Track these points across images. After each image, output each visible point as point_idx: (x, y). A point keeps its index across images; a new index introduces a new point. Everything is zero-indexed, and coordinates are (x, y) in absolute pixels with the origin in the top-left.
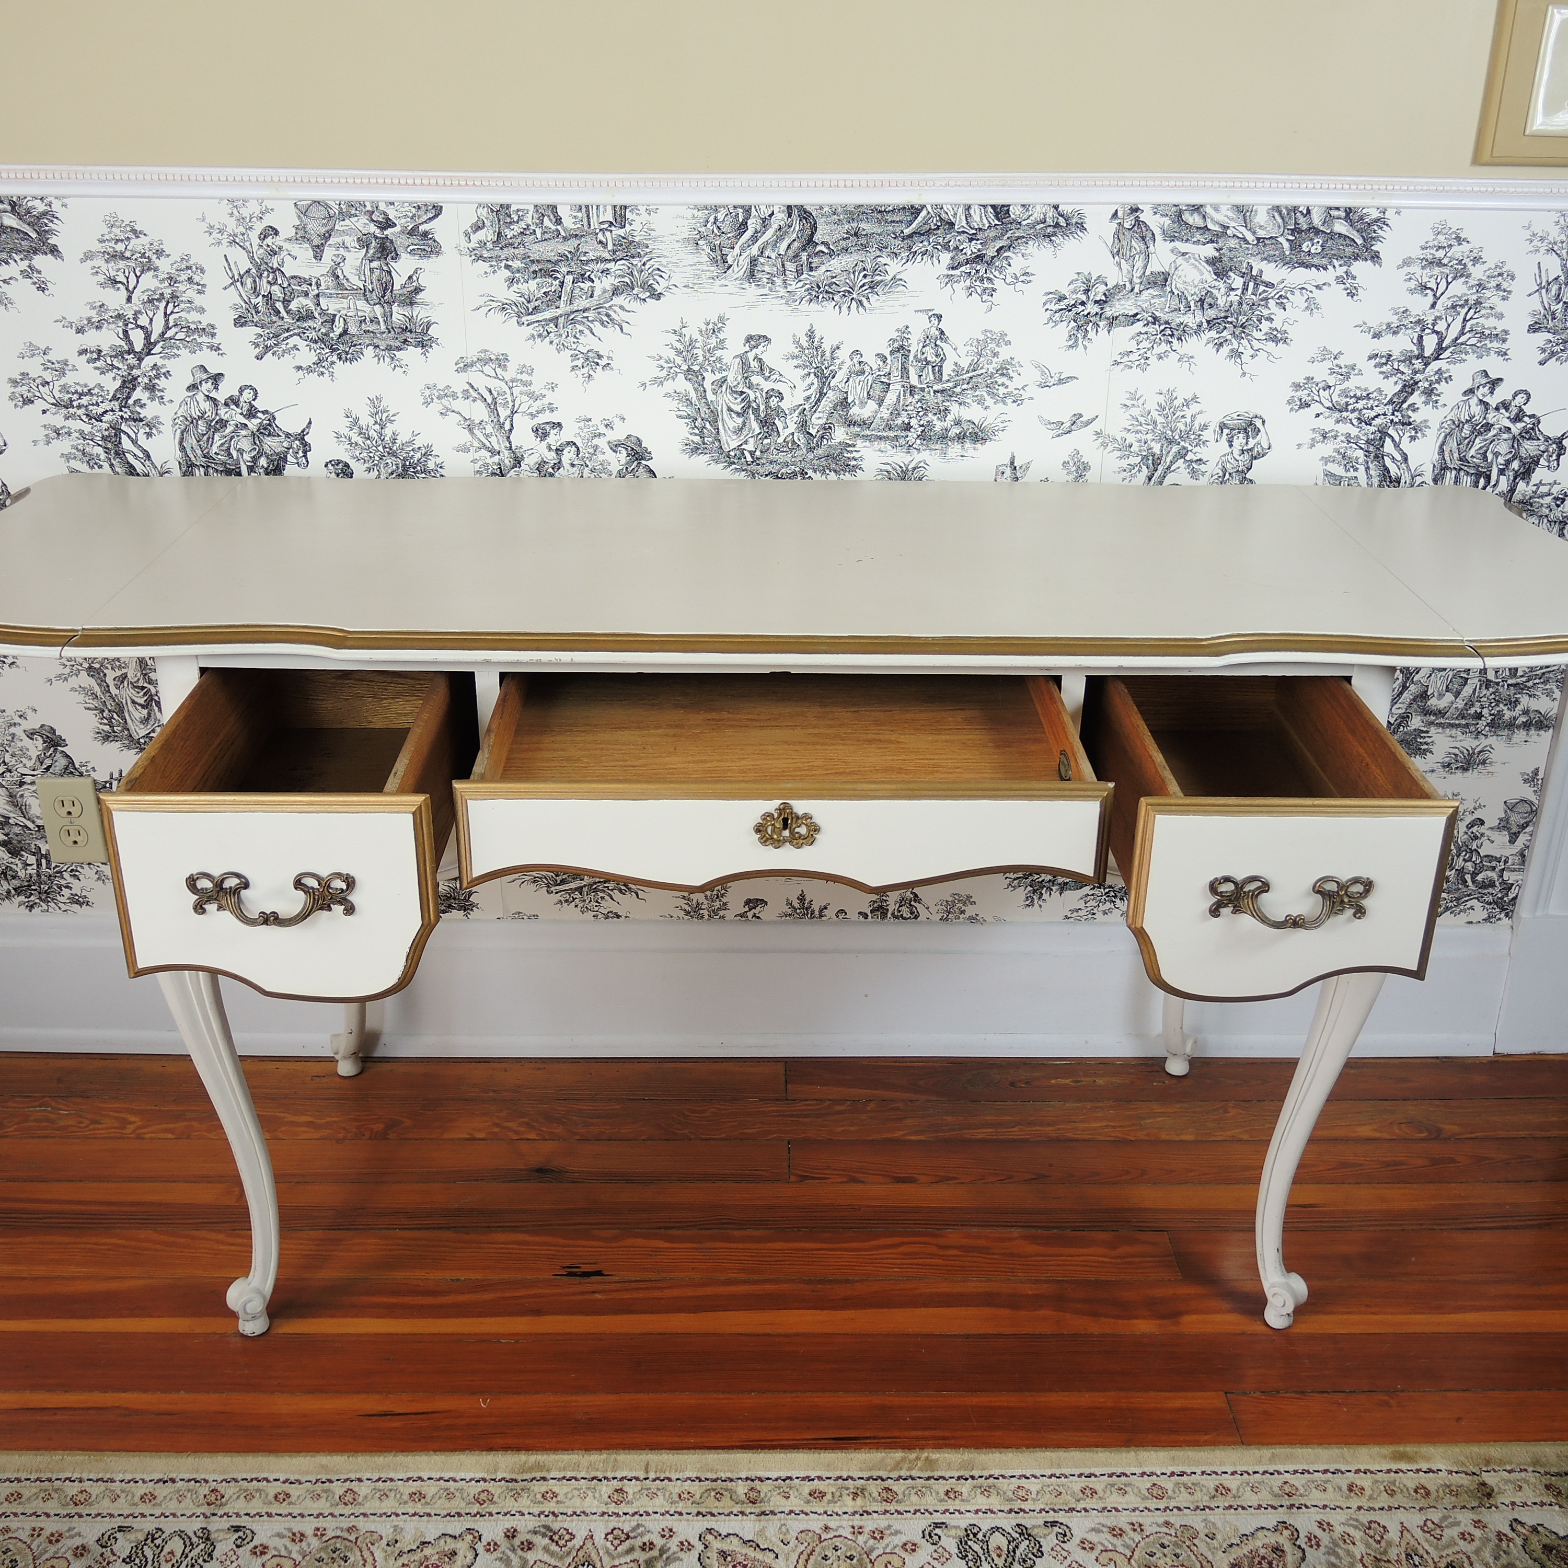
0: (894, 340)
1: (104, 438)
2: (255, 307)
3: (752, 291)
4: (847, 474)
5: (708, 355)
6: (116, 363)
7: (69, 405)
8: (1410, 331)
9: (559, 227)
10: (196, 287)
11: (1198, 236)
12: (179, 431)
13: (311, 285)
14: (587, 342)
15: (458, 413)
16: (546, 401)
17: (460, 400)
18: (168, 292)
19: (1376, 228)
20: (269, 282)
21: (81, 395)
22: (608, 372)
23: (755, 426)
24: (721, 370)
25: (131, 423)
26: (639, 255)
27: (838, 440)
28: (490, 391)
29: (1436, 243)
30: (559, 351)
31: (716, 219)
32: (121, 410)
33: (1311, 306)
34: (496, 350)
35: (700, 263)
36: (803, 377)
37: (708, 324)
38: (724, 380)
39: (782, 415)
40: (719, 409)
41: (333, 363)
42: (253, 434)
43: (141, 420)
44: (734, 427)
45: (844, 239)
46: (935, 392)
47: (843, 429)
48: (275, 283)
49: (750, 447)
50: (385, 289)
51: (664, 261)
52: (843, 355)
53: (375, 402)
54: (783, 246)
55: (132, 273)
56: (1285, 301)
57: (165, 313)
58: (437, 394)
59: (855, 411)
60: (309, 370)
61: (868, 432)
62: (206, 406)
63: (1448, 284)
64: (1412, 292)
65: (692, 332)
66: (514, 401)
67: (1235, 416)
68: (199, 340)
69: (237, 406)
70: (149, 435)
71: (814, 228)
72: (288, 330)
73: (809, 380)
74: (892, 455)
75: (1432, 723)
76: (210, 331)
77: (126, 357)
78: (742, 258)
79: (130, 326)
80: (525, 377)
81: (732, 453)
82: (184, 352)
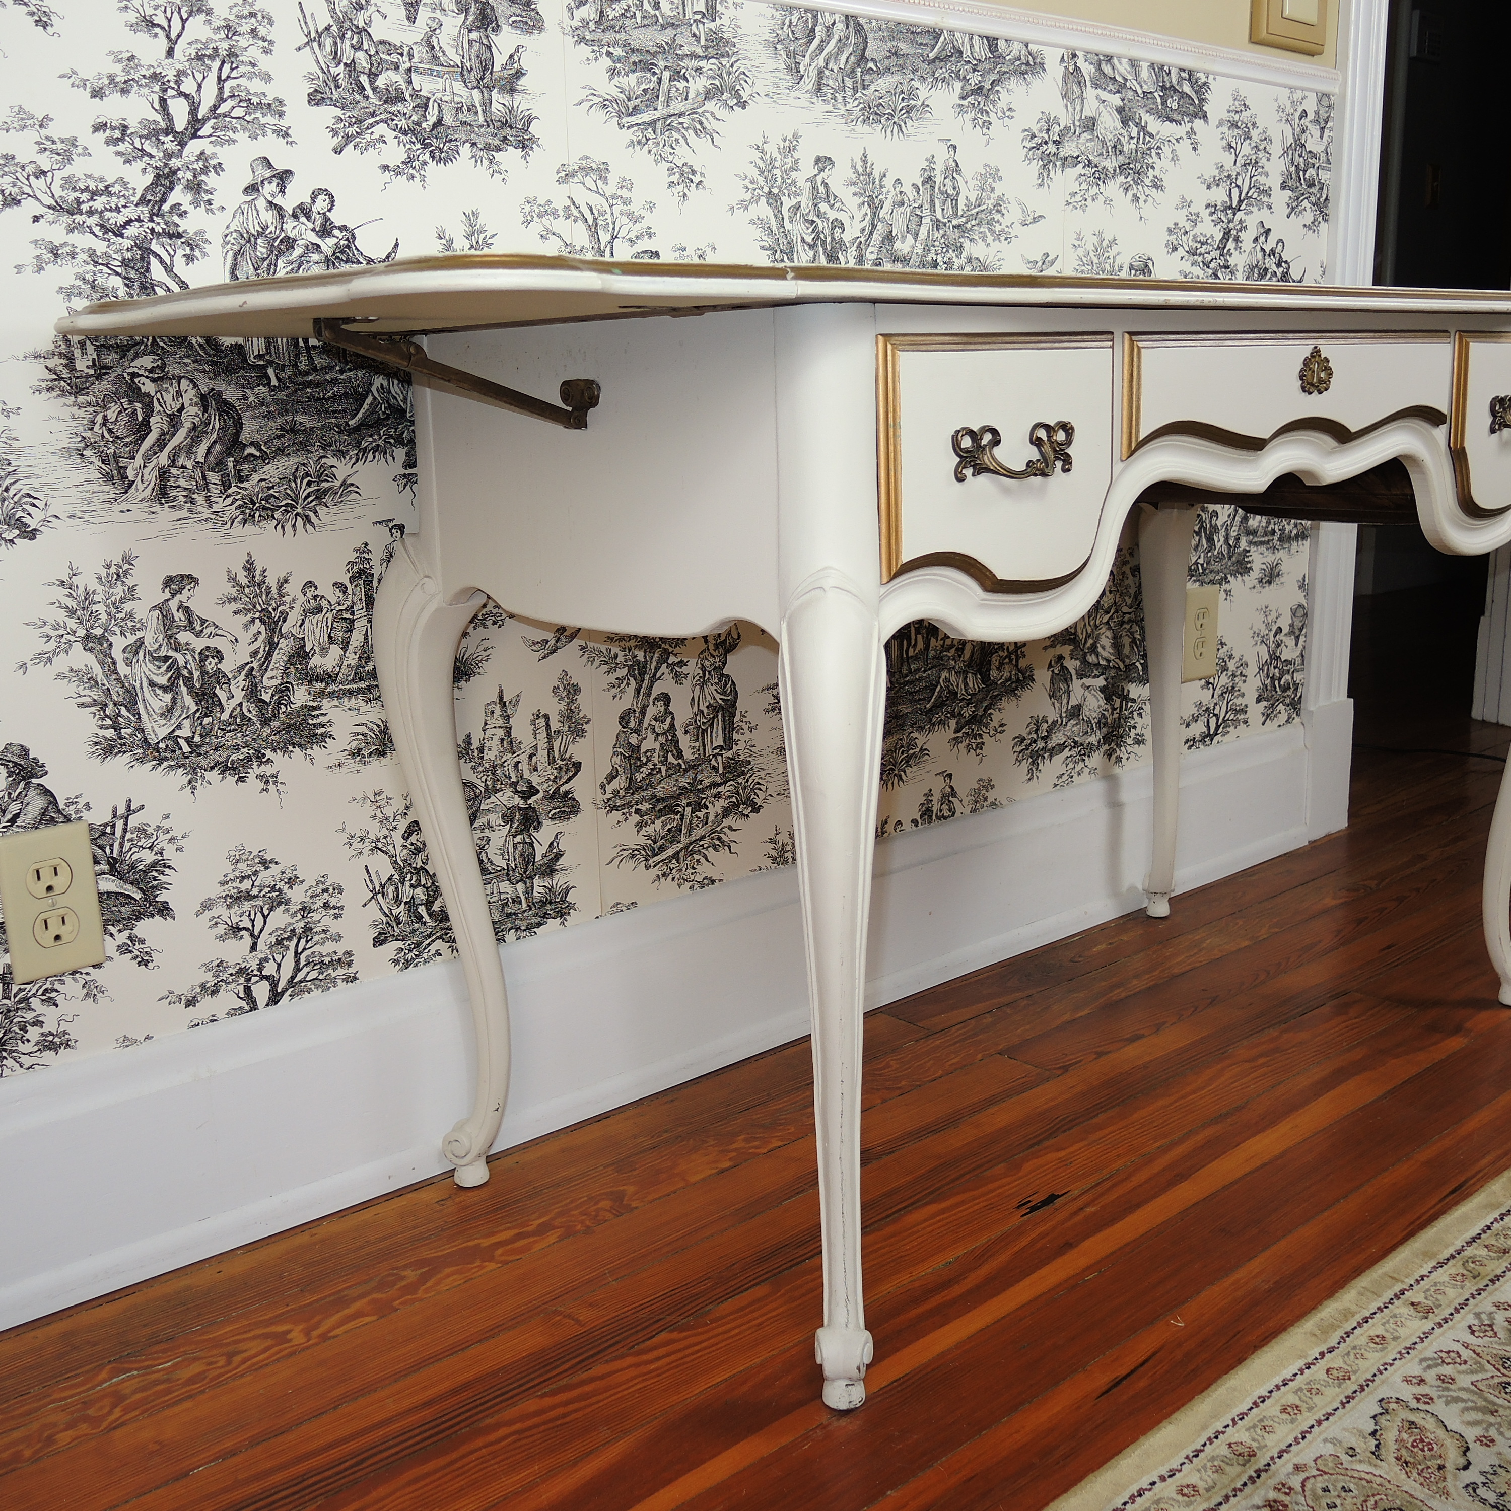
0: (925, 170)
1: (125, 263)
2: (335, 79)
3: (820, 105)
5: (785, 176)
6: (147, 147)
7: (75, 209)
8: (1225, 184)
9: (657, 12)
10: (261, 43)
11: (1111, 87)
12: (231, 254)
13: (402, 55)
14: (683, 154)
15: (560, 236)
16: (644, 224)
17: (562, 219)
18: (224, 46)
19: (1204, 90)
20: (352, 46)
21: (94, 194)
22: (700, 191)
23: (823, 260)
25: (166, 240)
26: (728, 56)
28: (591, 210)
29: (1234, 108)
30: (657, 163)
31: (790, 22)
32: (152, 220)
33: (1175, 158)
34: (598, 157)
35: (778, 70)
36: (860, 207)
37: (785, 141)
38: (798, 206)
39: (844, 248)
41: (425, 163)
42: (327, 260)
43: (180, 236)
45: (887, 58)
48: (360, 48)
50: (485, 69)
51: (749, 64)
53: (471, 218)
54: (843, 59)
55: (176, 14)
56: (1160, 151)
57: (219, 78)
58: (537, 211)
59: (898, 245)
60: (397, 171)
62: (268, 217)
63: (1241, 144)
64: (1225, 149)
65: (771, 149)
66: (614, 223)
67: (1137, 258)
68: (263, 121)
69: (308, 218)
70: (190, 258)
71: (866, 43)
72: (373, 115)
73: (863, 210)
76: (276, 108)
77: (162, 138)
78: (811, 68)
79: (171, 92)
80: (624, 193)
82: (242, 137)
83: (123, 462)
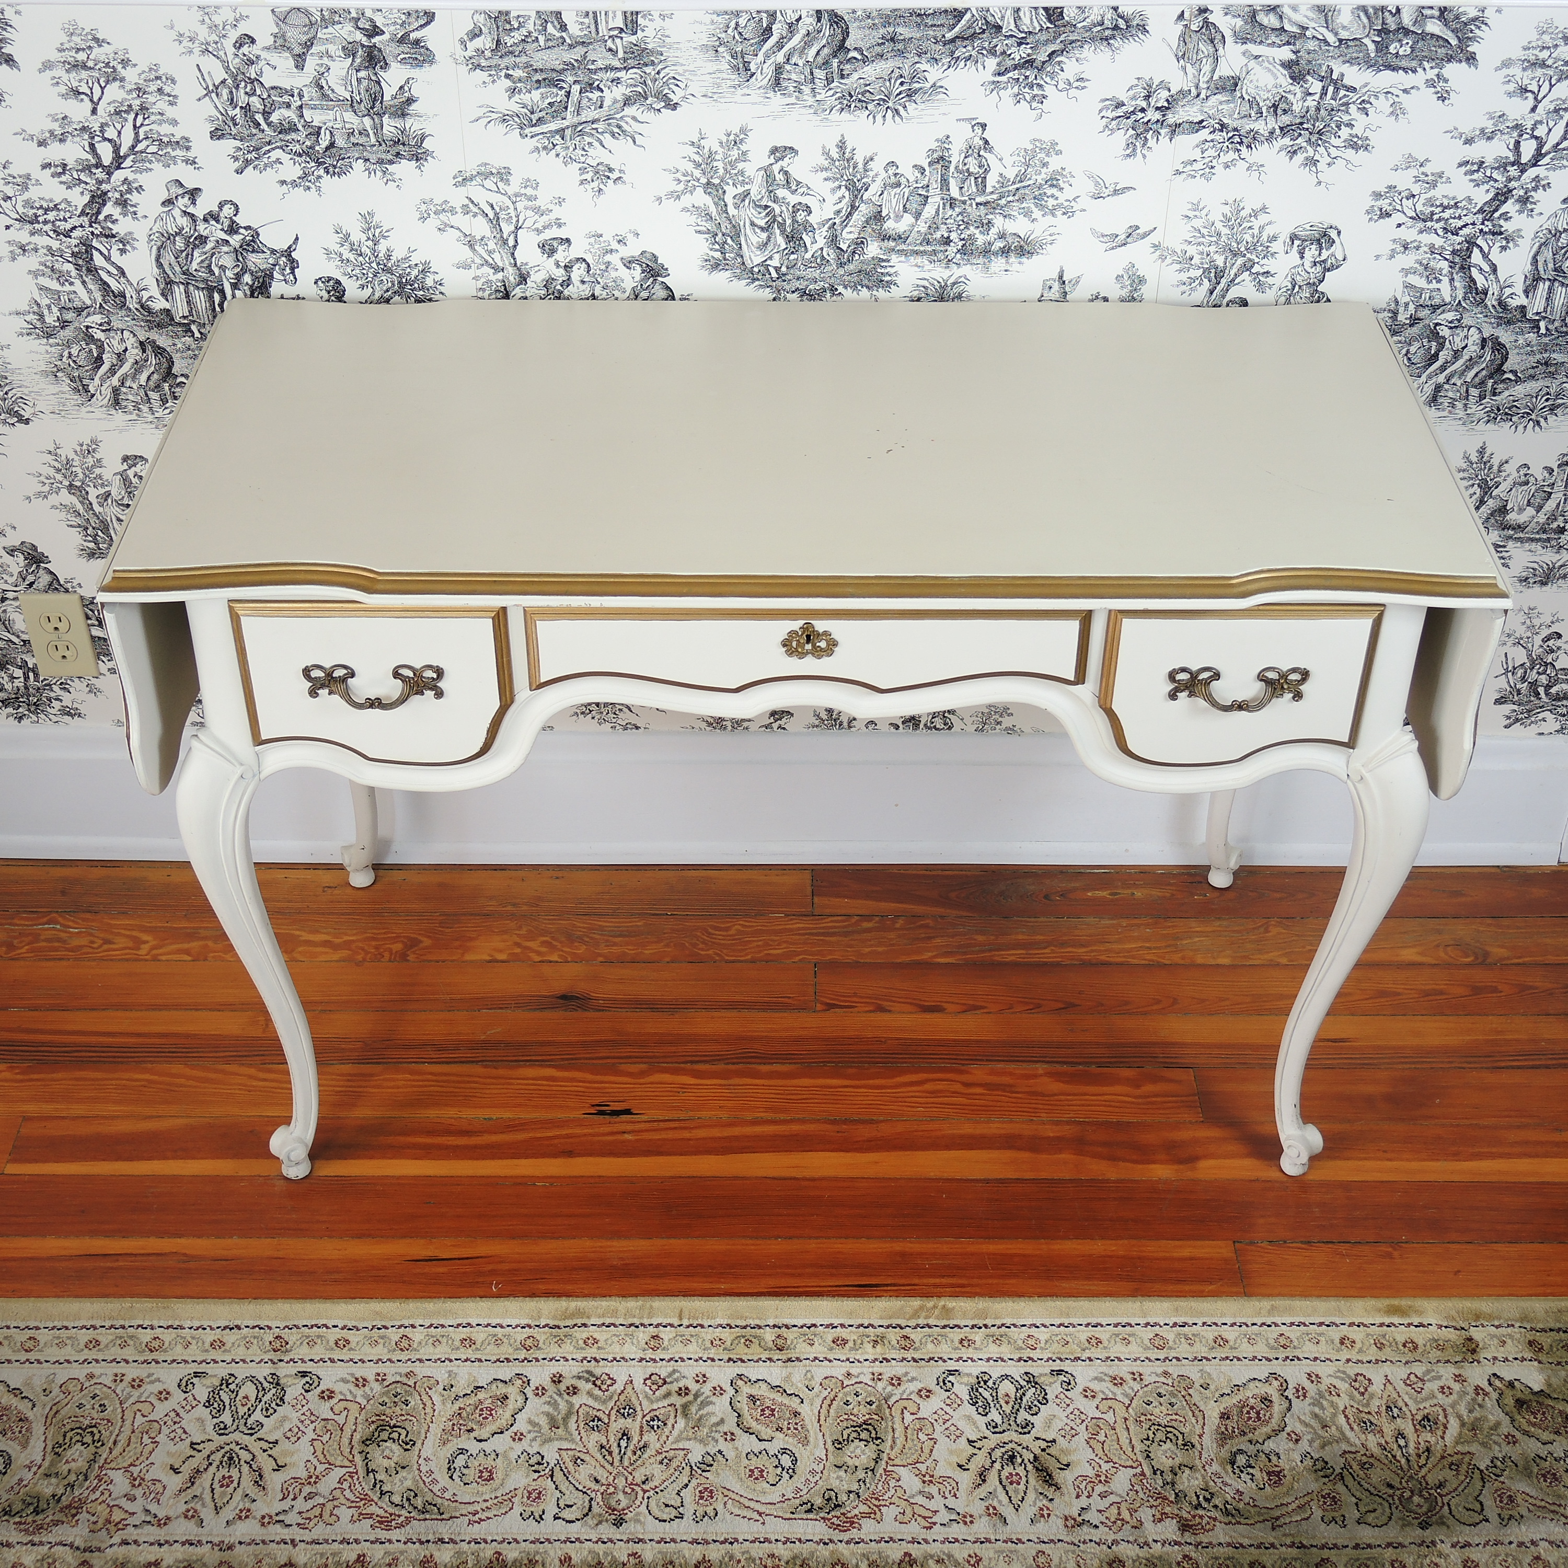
0: (934, 151)
1: (73, 254)
2: (233, 119)
3: (777, 99)
4: (880, 289)
5: (729, 168)
6: (83, 177)
7: (34, 220)
8: (1506, 137)
9: (564, 34)
10: (167, 98)
11: (1273, 38)
12: (155, 248)
13: (293, 96)
14: (597, 155)
15: (458, 229)
16: (552, 216)
17: (460, 215)
18: (136, 103)
19: (1473, 27)
20: (246, 93)
21: (47, 210)
22: (619, 185)
23: (781, 241)
24: (743, 183)
25: (104, 239)
26: (653, 63)
27: (871, 255)
28: (492, 206)
29: (1540, 43)
30: (565, 164)
31: (737, 24)
32: (91, 226)
33: (1397, 111)
34: (497, 163)
35: (720, 71)
36: (833, 191)
37: (729, 135)
38: (747, 194)
39: (810, 229)
40: (742, 224)
41: (319, 177)
42: (236, 251)
43: (113, 236)
44: (758, 242)
45: (879, 45)
46: (977, 204)
47: (876, 244)
48: (254, 94)
49: (775, 262)
50: (375, 100)
51: (680, 69)
52: (877, 166)
53: (367, 218)
54: (812, 52)
55: (96, 84)
56: (1368, 106)
57: (135, 126)
58: (434, 209)
59: (890, 225)
60: (294, 184)
61: (904, 247)
62: (184, 221)
63: (1551, 86)
64: (1510, 95)
65: (711, 144)
66: (518, 216)
67: (1307, 227)
68: (173, 154)
69: (218, 221)
70: (123, 251)
71: (846, 33)
72: (269, 143)
73: (839, 194)
74: (929, 271)
75: (1510, 537)
76: (184, 144)
77: (94, 171)
78: (766, 66)
79: (97, 139)
80: (529, 191)
81: (756, 269)
82: (157, 166)
83: (85, 382)
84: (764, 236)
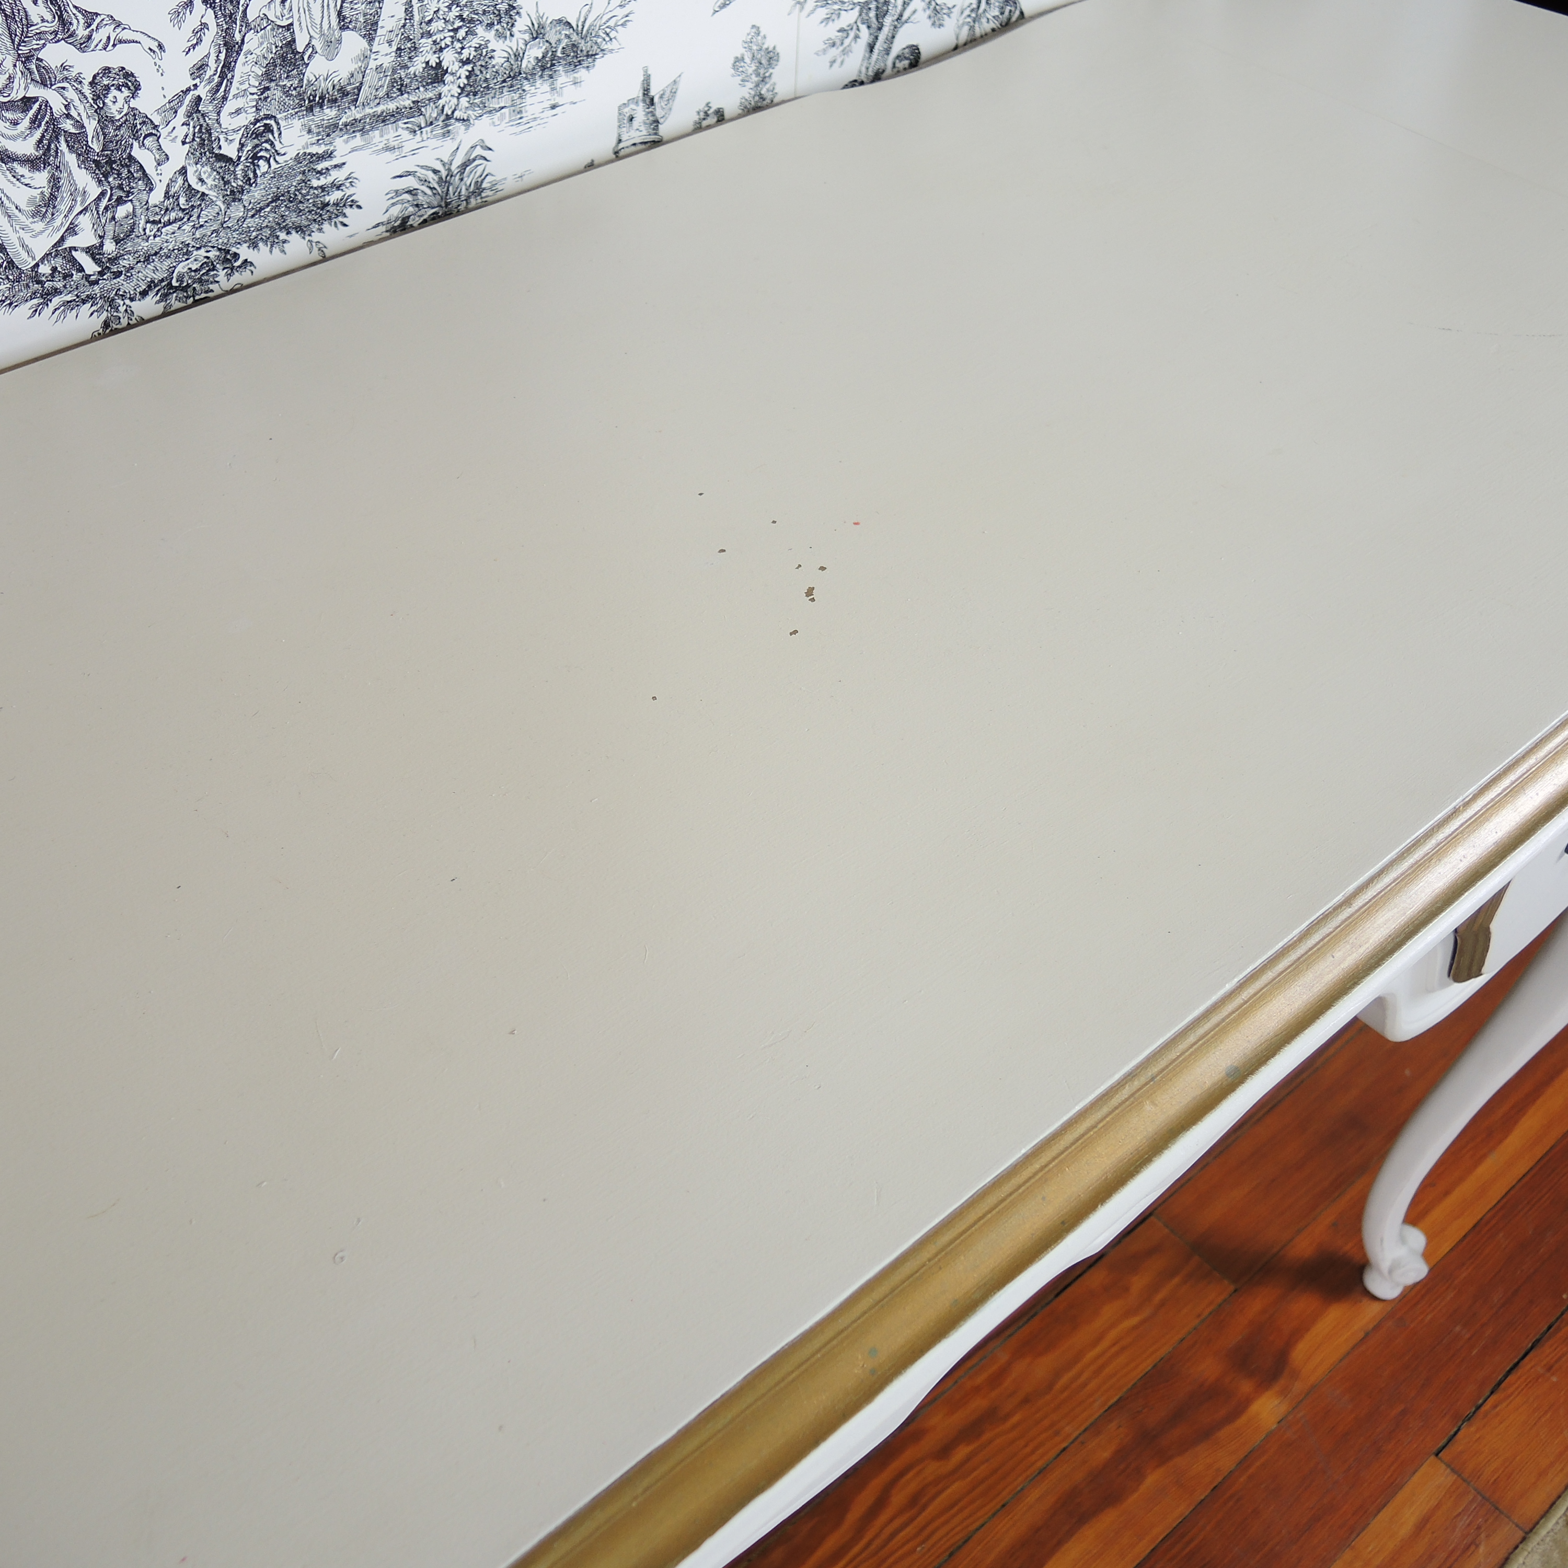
4: (326, 226)
23: (86, 181)
27: (292, 153)
36: (179, 14)
39: (145, 130)
44: (31, 201)
47: (297, 123)
49: (86, 237)
59: (317, 69)
61: (354, 113)
73: (192, 21)
74: (414, 152)
84: (41, 179)
